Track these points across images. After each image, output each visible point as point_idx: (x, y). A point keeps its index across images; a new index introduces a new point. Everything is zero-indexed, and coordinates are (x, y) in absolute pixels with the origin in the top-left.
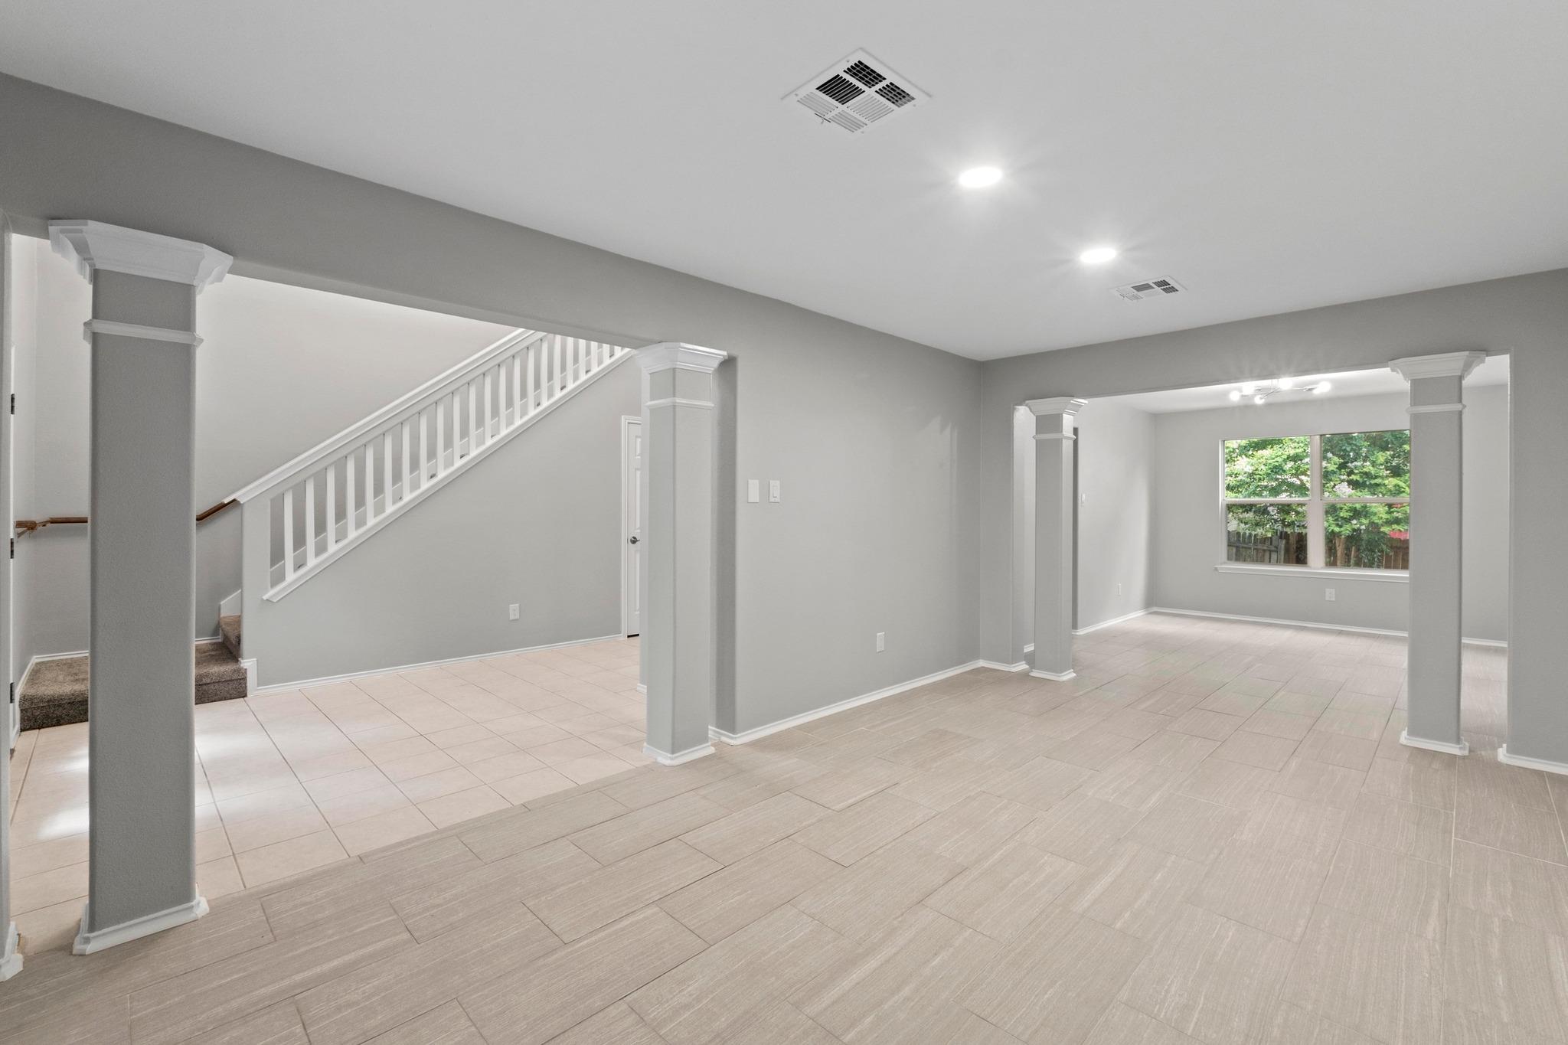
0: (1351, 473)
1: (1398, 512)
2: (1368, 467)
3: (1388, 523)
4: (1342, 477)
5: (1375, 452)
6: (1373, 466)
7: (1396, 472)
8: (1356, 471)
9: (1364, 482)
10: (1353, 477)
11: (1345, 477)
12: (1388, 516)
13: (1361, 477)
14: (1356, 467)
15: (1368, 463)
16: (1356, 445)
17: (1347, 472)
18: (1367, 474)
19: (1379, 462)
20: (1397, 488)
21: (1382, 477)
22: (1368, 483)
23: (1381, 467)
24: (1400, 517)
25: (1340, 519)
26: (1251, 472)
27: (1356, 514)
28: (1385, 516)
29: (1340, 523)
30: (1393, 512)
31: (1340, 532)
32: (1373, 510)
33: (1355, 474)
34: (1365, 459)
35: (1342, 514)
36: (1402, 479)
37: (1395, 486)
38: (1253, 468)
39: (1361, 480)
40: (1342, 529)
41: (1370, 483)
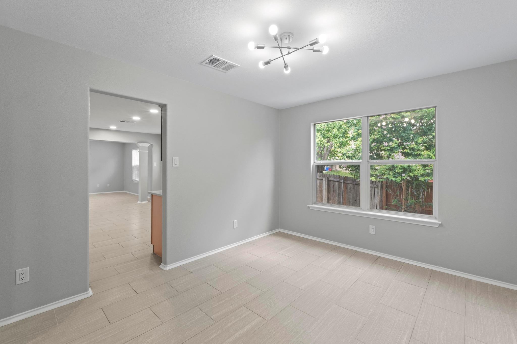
0: (405, 148)
1: (428, 169)
2: (413, 145)
3: (423, 175)
4: (400, 150)
5: (418, 137)
6: (416, 144)
7: (429, 148)
8: (408, 147)
9: (412, 153)
10: (406, 150)
11: (401, 150)
12: (423, 172)
13: (410, 150)
14: (407, 145)
15: (413, 143)
16: (407, 133)
17: (403, 148)
18: (413, 149)
19: (419, 142)
20: (429, 156)
21: (421, 151)
22: (413, 154)
23: (420, 145)
24: (429, 172)
25: (396, 174)
26: (355, 149)
27: (405, 170)
28: (422, 172)
29: (396, 176)
30: (426, 169)
31: (396, 181)
32: (414, 168)
33: (406, 149)
34: (413, 140)
35: (396, 171)
36: (431, 151)
37: (427, 155)
38: (356, 146)
39: (410, 152)
40: (397, 179)
41: (415, 154)
